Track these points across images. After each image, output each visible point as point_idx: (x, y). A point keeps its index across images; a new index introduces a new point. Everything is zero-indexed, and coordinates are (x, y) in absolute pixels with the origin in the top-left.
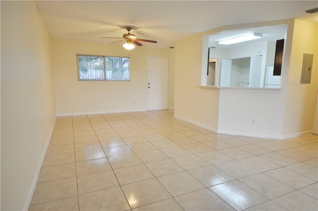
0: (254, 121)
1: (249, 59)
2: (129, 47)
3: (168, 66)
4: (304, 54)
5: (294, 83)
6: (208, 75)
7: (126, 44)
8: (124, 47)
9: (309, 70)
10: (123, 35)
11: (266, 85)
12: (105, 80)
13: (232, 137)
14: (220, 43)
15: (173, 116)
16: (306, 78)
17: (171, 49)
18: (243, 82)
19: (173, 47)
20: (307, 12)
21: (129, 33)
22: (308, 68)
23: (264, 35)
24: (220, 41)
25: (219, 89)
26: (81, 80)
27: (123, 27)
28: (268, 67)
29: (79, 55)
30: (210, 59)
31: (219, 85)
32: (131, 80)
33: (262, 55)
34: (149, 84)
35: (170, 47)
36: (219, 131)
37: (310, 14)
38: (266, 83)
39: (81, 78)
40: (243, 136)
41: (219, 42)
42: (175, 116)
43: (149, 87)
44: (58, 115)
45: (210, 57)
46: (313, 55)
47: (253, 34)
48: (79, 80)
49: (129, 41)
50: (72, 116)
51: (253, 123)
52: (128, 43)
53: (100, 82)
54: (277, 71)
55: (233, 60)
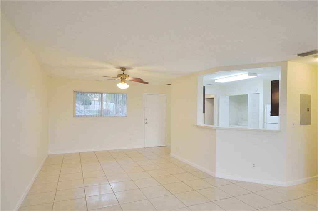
0: (254, 164)
1: (246, 96)
2: (123, 86)
3: (166, 102)
4: (301, 95)
5: (294, 125)
6: (204, 112)
7: (120, 83)
8: (118, 87)
9: (308, 110)
10: (118, 75)
11: (265, 124)
12: (101, 116)
13: (231, 182)
14: (216, 81)
15: (170, 154)
16: (306, 119)
17: (169, 86)
18: (242, 119)
19: (171, 84)
20: (299, 55)
21: (123, 74)
22: (307, 109)
23: (258, 74)
24: (216, 79)
25: (215, 129)
26: (76, 117)
27: (117, 68)
28: (266, 105)
29: (76, 92)
30: (205, 95)
31: (218, 125)
32: (127, 116)
33: (259, 93)
34: (146, 120)
35: (167, 84)
36: (217, 175)
37: (302, 57)
38: (265, 122)
39: (77, 114)
40: (244, 181)
41: (214, 80)
42: (172, 154)
43: (146, 123)
44: (50, 153)
45: (206, 94)
46: (310, 96)
47: (248, 74)
48: (75, 116)
49: (123, 81)
50: (64, 154)
51: (253, 167)
52: (122, 83)
53: (96, 118)
54: (275, 111)
55: (230, 96)
